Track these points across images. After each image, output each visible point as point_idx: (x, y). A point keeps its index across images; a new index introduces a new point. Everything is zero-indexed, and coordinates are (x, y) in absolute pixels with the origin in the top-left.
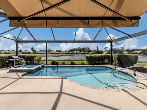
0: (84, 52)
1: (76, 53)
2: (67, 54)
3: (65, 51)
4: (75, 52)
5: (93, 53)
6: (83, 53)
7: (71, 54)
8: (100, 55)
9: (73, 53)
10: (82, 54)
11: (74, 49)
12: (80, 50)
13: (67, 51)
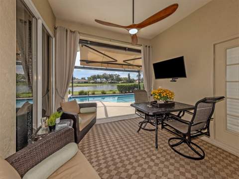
0: (112, 80)
1: (101, 83)
2: (85, 83)
3: (82, 78)
4: (99, 80)
5: (124, 83)
6: (111, 83)
7: (93, 83)
8: (130, 84)
9: (96, 83)
10: (109, 83)
11: (98, 75)
12: (107, 78)
13: (87, 79)
